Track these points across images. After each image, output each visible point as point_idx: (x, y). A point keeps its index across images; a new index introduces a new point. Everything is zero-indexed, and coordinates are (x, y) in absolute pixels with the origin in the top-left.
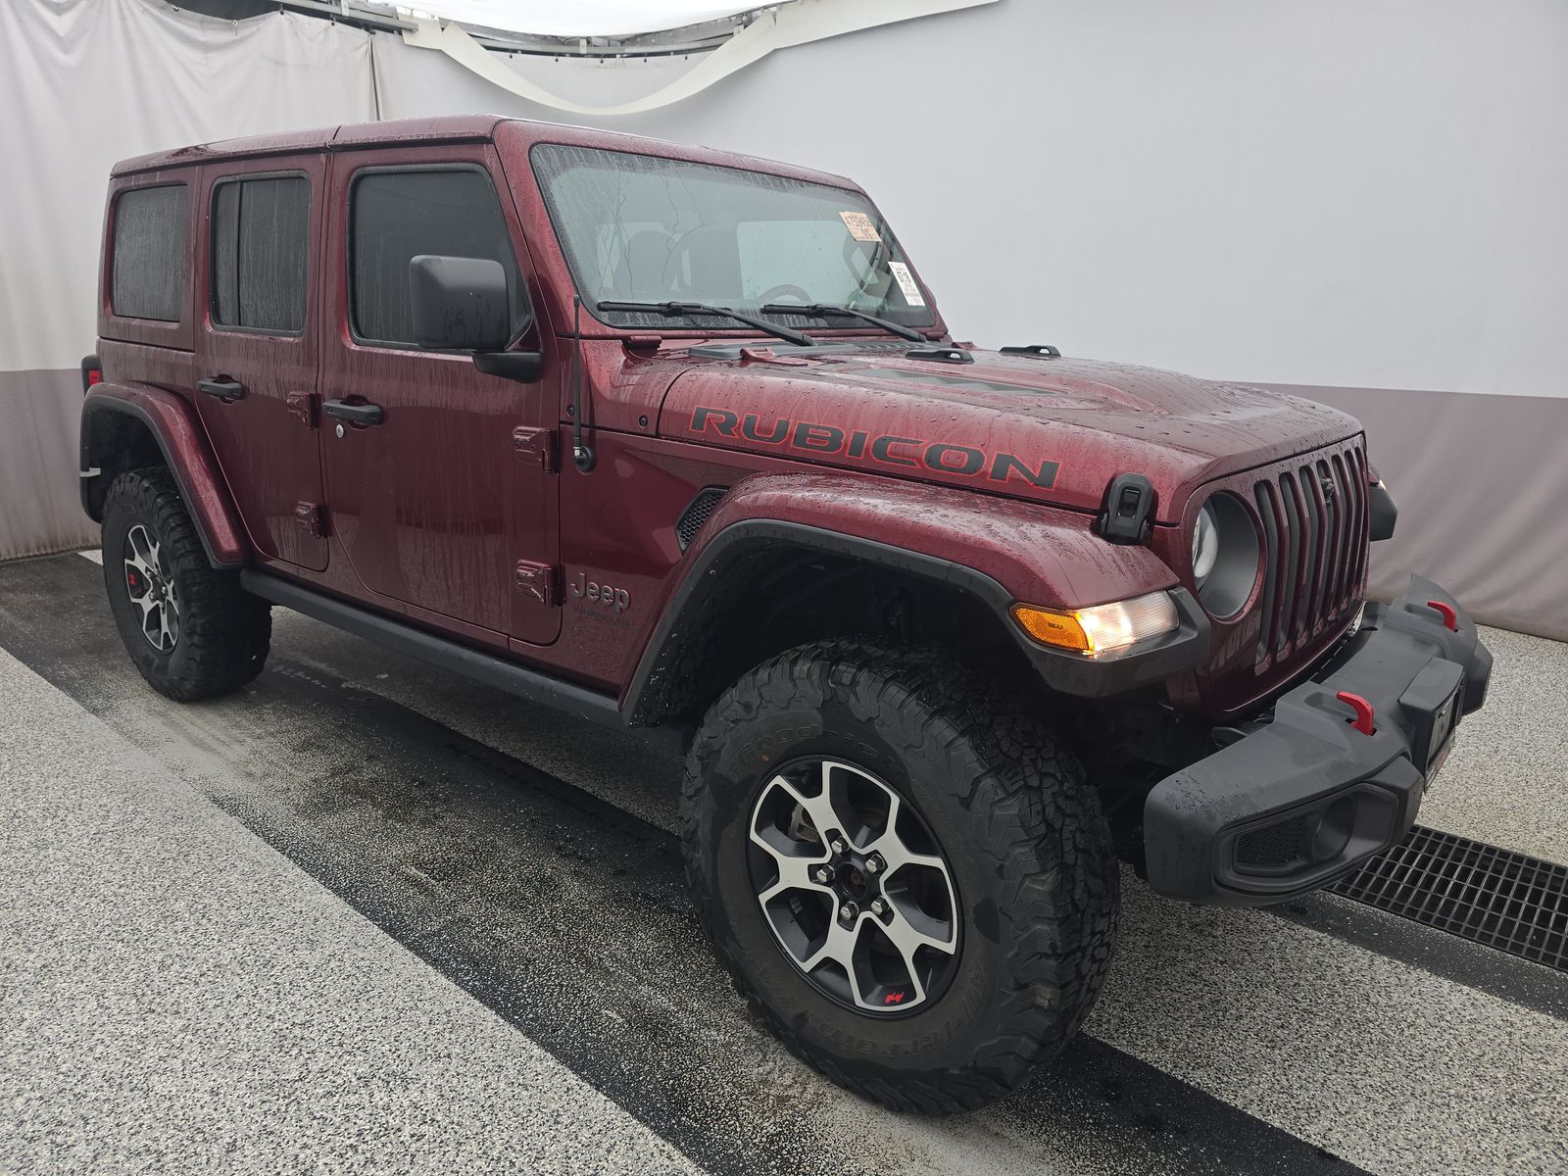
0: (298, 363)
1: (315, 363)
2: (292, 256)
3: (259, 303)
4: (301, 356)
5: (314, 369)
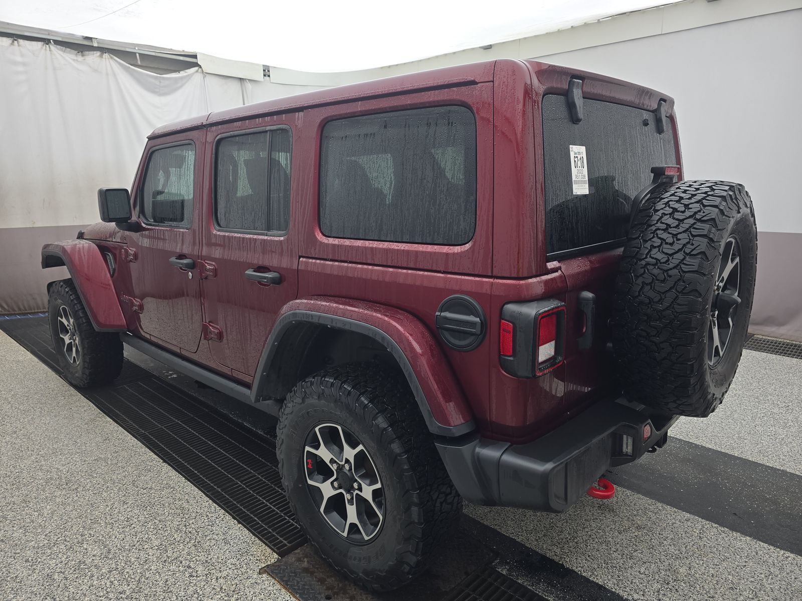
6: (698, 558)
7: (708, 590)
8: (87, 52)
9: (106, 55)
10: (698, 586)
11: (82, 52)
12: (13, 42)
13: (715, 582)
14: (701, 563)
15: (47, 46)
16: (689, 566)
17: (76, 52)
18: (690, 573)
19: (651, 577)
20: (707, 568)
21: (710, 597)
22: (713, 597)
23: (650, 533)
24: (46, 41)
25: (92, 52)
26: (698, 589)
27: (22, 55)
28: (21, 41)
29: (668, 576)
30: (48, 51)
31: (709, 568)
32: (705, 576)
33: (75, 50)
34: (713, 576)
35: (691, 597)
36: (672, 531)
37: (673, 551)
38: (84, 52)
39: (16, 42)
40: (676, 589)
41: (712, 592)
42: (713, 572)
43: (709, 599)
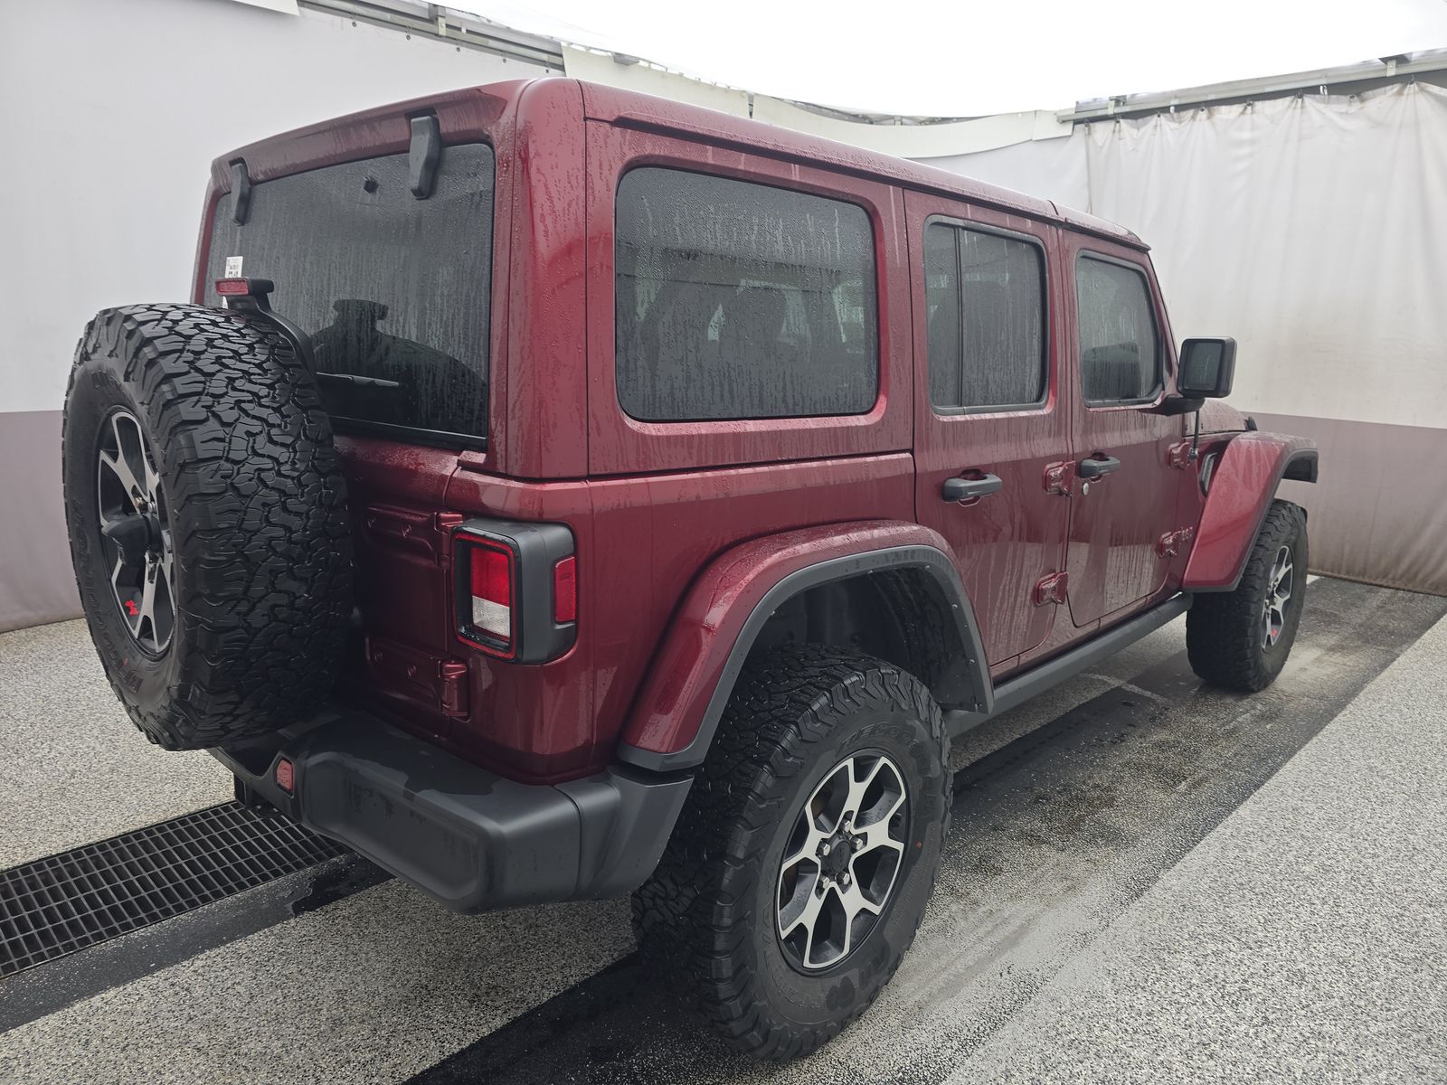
0: (1050, 436)
1: (1063, 432)
2: (1027, 324)
3: (991, 377)
4: (1053, 426)
5: (1063, 437)
6: (211, 1072)
7: (141, 1050)
8: (1370, 92)
9: (1413, 88)
10: (157, 1041)
11: (1358, 95)
12: (1245, 108)
13: (145, 1068)
14: (196, 1072)
15: (1300, 100)
16: (204, 1050)
17: (1348, 97)
18: (188, 1045)
19: (219, 992)
20: (180, 1075)
21: (127, 1045)
22: (124, 1049)
23: (314, 1032)
24: (1299, 93)
25: (1383, 89)
26: (152, 1039)
27: (1253, 128)
28: (1259, 105)
29: (204, 1014)
30: (1299, 111)
31: (177, 1077)
32: (167, 1061)
33: (1346, 95)
34: (159, 1073)
35: (148, 1022)
36: (298, 1067)
37: (252, 1045)
38: (1362, 94)
39: (1249, 108)
40: (174, 1012)
41: (134, 1054)
42: (166, 1077)
43: (126, 1043)
